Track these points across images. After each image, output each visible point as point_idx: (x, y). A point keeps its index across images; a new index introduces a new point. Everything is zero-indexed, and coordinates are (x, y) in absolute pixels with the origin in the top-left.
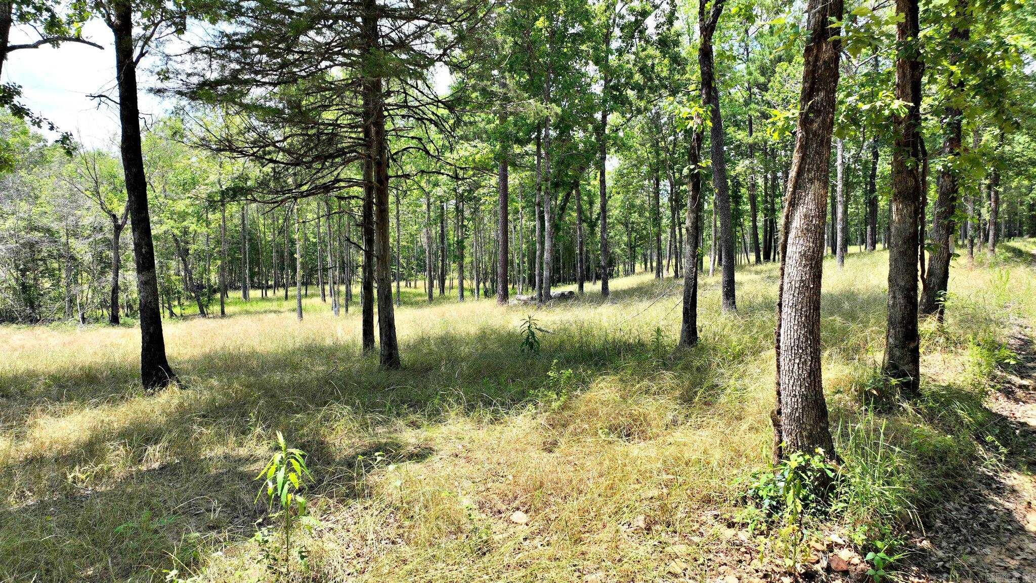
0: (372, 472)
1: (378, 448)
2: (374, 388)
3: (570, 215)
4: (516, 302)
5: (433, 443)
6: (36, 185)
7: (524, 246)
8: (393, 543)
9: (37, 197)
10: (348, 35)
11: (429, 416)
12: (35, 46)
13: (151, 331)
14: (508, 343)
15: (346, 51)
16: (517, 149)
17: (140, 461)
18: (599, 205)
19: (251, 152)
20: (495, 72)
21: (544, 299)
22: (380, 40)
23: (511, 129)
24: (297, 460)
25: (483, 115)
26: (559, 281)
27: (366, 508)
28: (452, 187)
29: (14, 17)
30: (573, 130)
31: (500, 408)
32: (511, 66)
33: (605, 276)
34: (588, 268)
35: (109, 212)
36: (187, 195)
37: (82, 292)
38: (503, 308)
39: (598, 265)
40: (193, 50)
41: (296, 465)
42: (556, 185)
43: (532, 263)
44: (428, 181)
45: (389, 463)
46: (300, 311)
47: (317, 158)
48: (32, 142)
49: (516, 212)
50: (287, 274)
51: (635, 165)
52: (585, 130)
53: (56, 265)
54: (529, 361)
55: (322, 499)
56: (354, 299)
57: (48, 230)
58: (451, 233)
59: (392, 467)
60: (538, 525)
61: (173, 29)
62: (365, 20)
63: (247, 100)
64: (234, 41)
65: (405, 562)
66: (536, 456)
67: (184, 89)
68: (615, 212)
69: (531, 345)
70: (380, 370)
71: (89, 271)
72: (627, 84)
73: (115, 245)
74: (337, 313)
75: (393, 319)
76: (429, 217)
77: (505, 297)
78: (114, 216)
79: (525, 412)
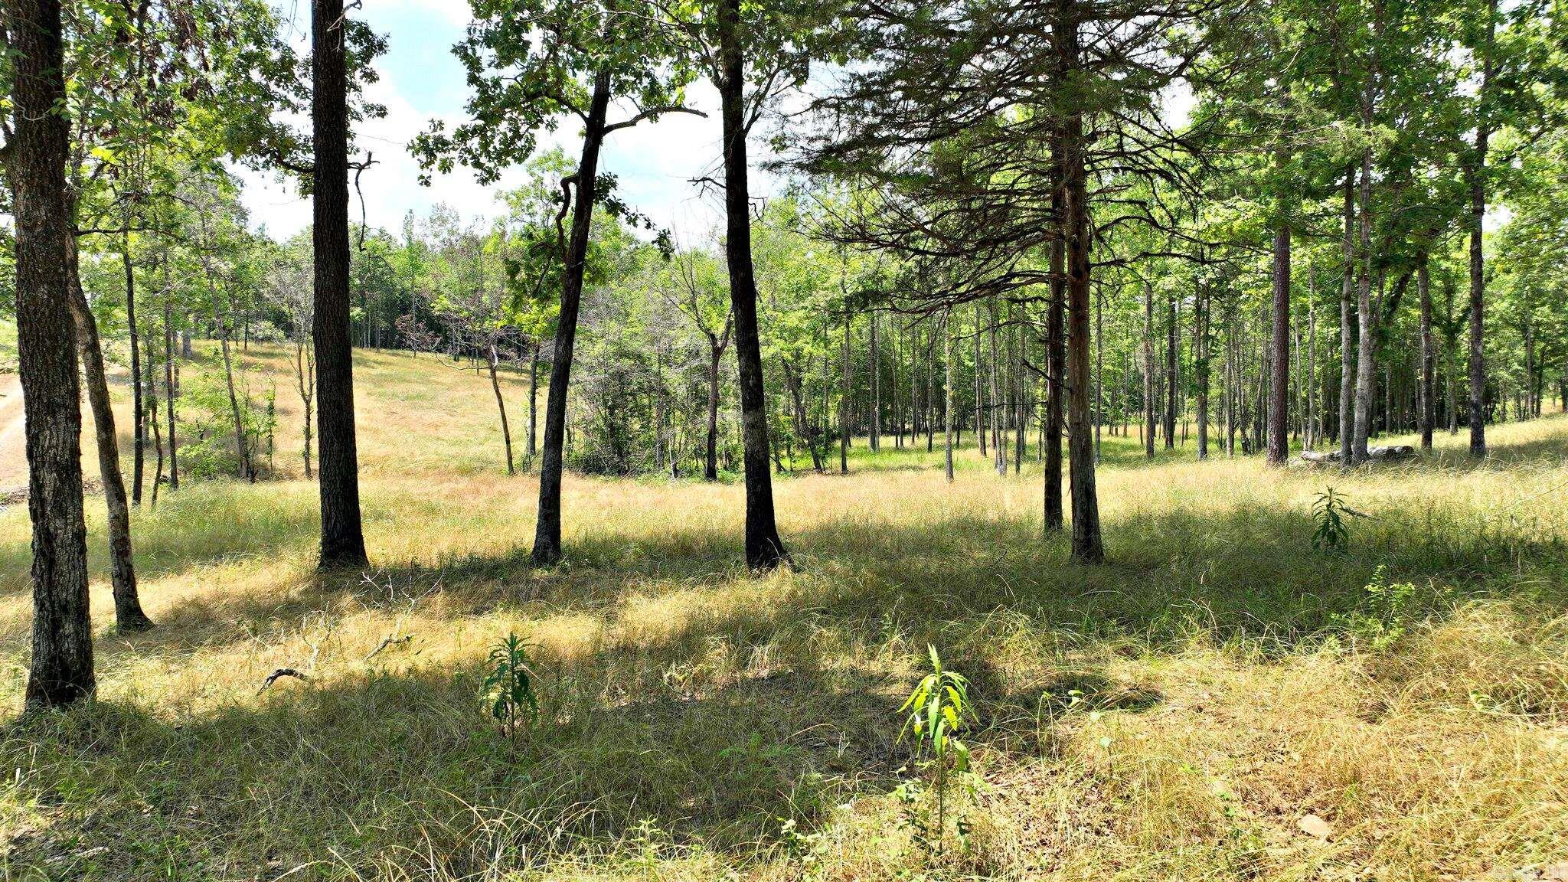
0: (1062, 718)
1: (1072, 682)
2: (1062, 590)
3: (1407, 314)
4: (1302, 463)
5: (1160, 684)
6: (627, 298)
7: (1317, 369)
8: (1098, 833)
9: (627, 315)
10: (1030, 55)
11: (1154, 641)
12: (633, 123)
13: (759, 489)
14: (1289, 531)
15: (1028, 79)
16: (1308, 207)
17: (746, 664)
18: (1467, 295)
19: (890, 240)
20: (1271, 82)
21: (1355, 458)
22: (1081, 56)
23: (1299, 174)
24: (955, 688)
25: (1249, 156)
26: (1382, 427)
27: (1053, 773)
28: (1190, 276)
29: (612, 90)
30: (1418, 167)
31: (1276, 639)
32: (1301, 68)
33: (1478, 418)
34: (1442, 406)
35: (707, 331)
36: (801, 304)
37: (675, 436)
38: (1278, 473)
39: (1464, 401)
40: (818, 104)
41: (954, 695)
42: (1382, 264)
43: (1332, 395)
44: (1150, 269)
45: (1090, 708)
46: (950, 467)
47: (982, 244)
48: (624, 245)
49: (1304, 310)
50: (932, 415)
51: (1547, 219)
52: (1441, 163)
53: (646, 401)
54: (1329, 565)
55: (988, 752)
56: (1029, 452)
57: (639, 356)
58: (1187, 348)
59: (1095, 715)
60: (1352, 842)
61: (792, 79)
62: (1057, 29)
63: (885, 168)
64: (868, 85)
65: (1117, 866)
66: (1345, 726)
67: (805, 161)
68: (1499, 306)
69: (1333, 537)
70: (1071, 563)
71: (683, 409)
72: (1532, 74)
73: (712, 374)
74: (1003, 472)
75: (1094, 486)
76: (1150, 325)
77: (1281, 453)
78: (713, 336)
79: (1323, 650)
